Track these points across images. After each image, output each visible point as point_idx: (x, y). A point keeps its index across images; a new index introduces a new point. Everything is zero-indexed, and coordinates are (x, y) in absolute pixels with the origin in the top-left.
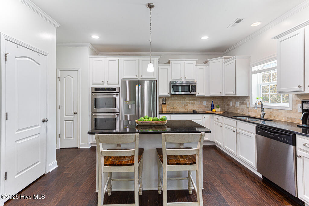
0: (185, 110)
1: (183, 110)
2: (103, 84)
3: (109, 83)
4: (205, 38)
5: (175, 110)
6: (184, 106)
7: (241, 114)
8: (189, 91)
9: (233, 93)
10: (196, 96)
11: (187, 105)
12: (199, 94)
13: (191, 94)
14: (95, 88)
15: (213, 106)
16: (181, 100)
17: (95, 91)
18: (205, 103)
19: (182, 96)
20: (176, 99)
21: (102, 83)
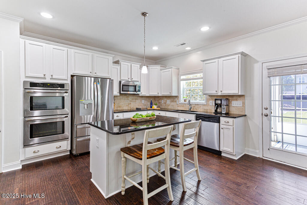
0: (129, 109)
1: (127, 108)
2: (45, 78)
3: (54, 77)
4: (155, 48)
5: (121, 109)
6: (127, 104)
7: (171, 109)
8: (135, 91)
9: (170, 94)
10: (140, 95)
11: (130, 104)
12: (142, 94)
13: (137, 93)
14: (30, 83)
15: (151, 104)
16: (126, 99)
17: (30, 87)
18: (143, 101)
19: (127, 95)
20: (121, 98)
21: (43, 76)
